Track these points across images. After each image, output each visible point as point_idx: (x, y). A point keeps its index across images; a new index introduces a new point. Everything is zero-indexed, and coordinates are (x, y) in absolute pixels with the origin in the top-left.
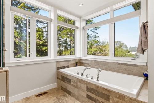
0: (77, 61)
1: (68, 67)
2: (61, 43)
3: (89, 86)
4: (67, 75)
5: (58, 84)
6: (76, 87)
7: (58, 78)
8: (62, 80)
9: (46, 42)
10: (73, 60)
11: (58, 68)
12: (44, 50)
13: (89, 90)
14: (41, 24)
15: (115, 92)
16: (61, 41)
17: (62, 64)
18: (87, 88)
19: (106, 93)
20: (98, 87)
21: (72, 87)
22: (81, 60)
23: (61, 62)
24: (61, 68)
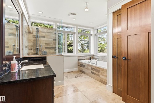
0: (90, 57)
1: (84, 60)
2: (83, 43)
3: (93, 67)
4: (83, 63)
5: (79, 68)
6: (87, 69)
7: (78, 65)
8: (80, 66)
9: (71, 43)
10: (88, 56)
11: (79, 60)
12: (70, 50)
13: (92, 69)
14: (68, 29)
15: (101, 68)
16: (83, 41)
17: (81, 58)
18: (92, 68)
19: (98, 69)
20: (96, 67)
21: (85, 69)
22: (94, 56)
23: (81, 56)
24: (80, 60)
